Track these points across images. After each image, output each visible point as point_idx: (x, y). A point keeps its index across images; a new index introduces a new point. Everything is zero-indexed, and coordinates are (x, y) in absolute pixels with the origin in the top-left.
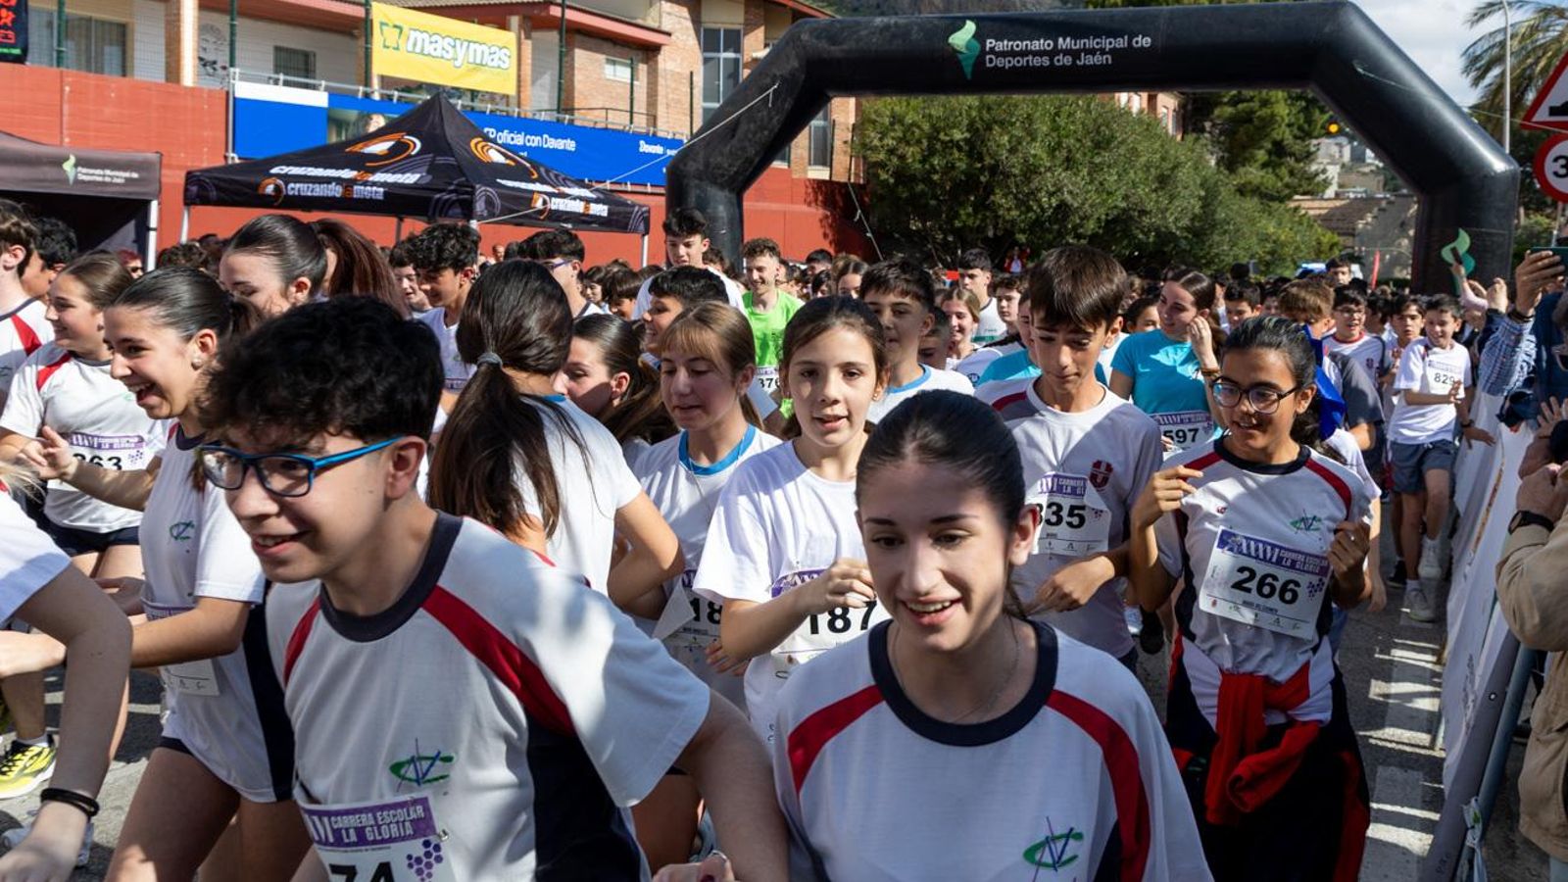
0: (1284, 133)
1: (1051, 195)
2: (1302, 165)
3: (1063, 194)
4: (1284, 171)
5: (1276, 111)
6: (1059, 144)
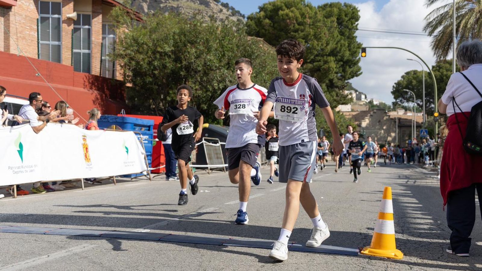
0: (334, 76)
1: (219, 82)
2: (341, 91)
3: (225, 82)
4: (334, 93)
5: (330, 66)
6: (224, 55)
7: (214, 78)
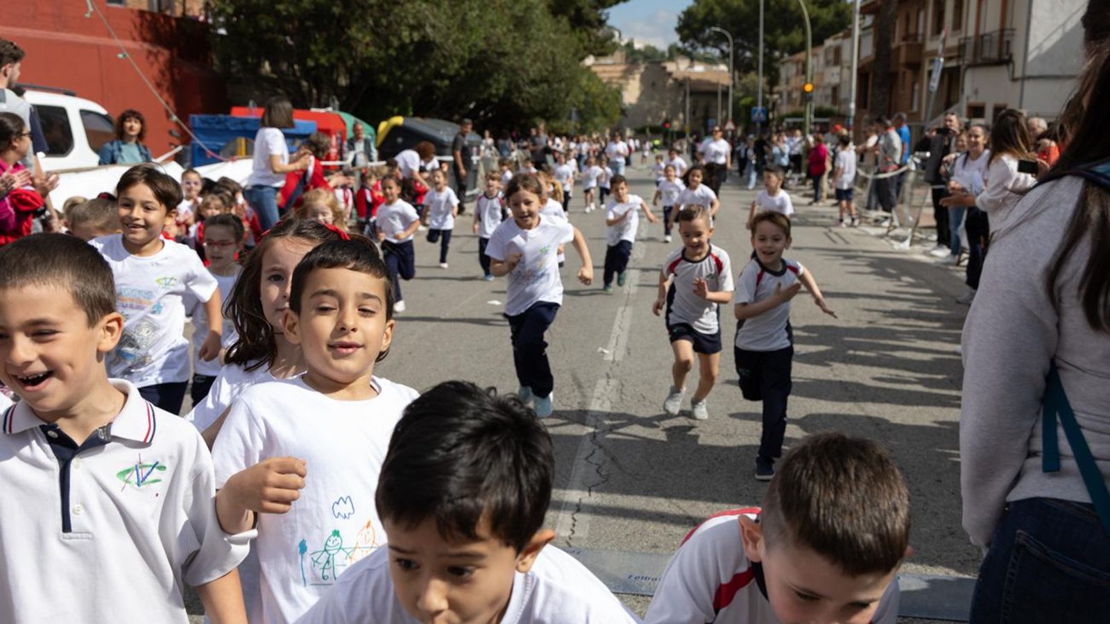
7: (402, 21)
